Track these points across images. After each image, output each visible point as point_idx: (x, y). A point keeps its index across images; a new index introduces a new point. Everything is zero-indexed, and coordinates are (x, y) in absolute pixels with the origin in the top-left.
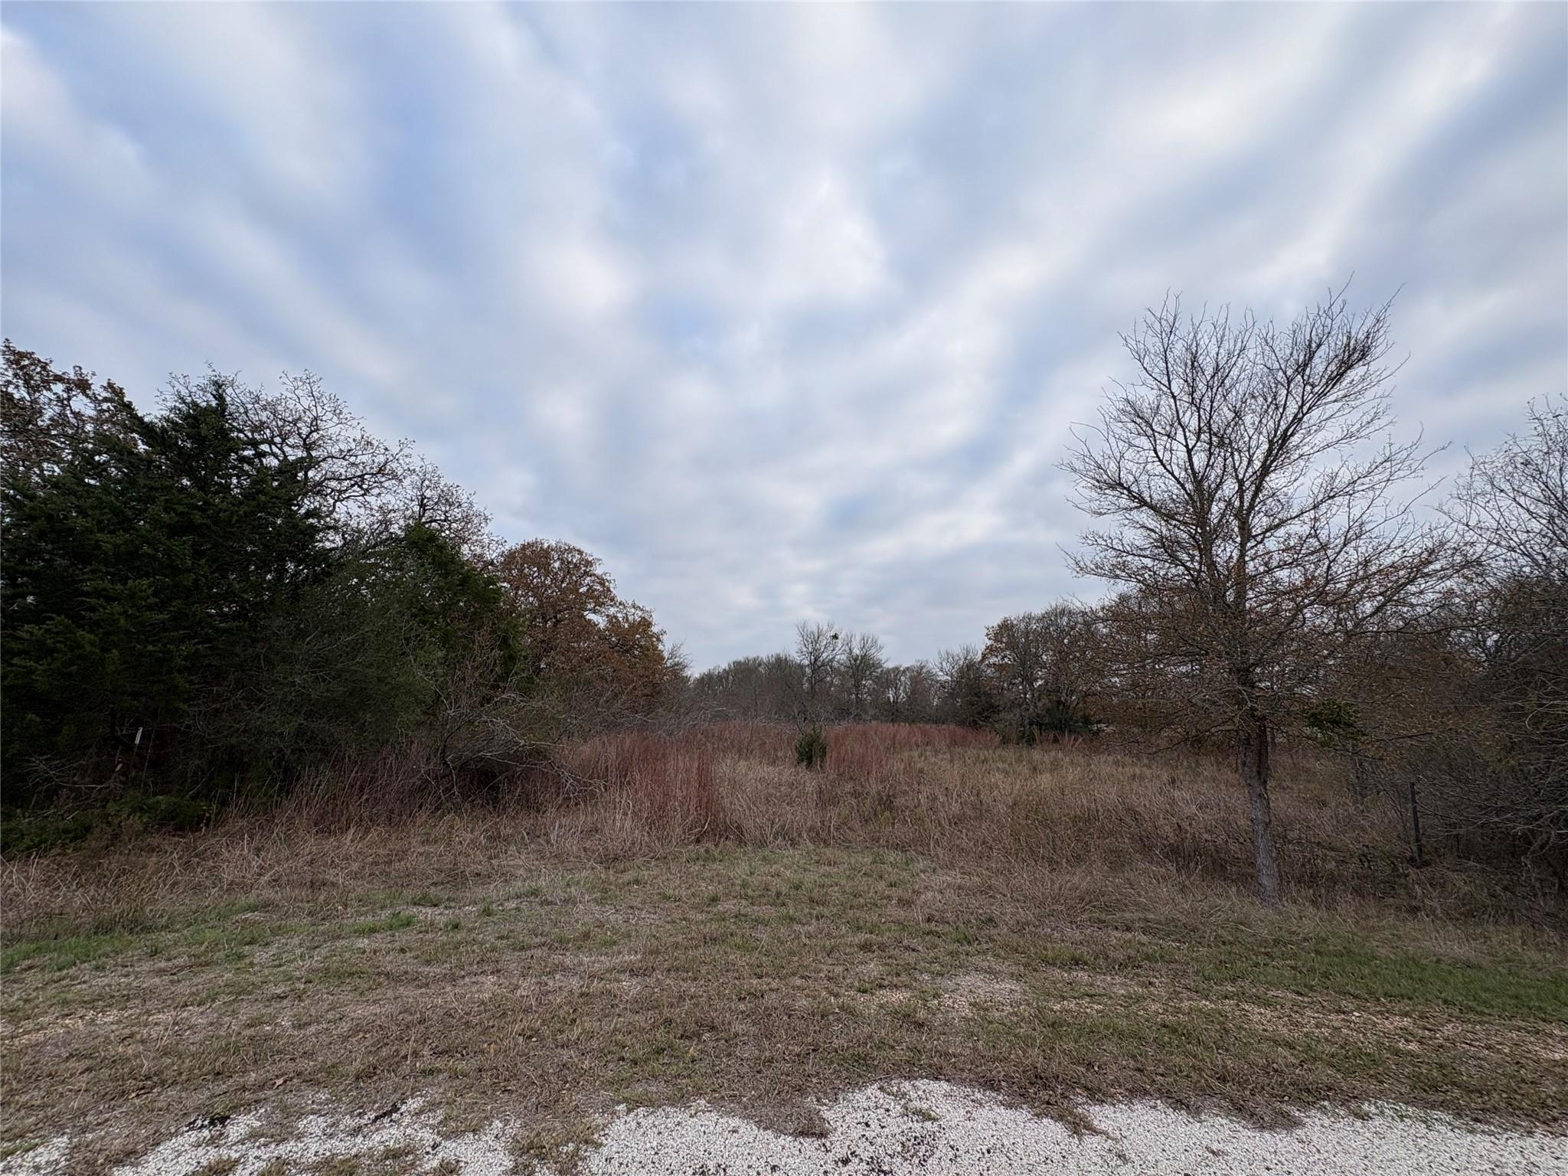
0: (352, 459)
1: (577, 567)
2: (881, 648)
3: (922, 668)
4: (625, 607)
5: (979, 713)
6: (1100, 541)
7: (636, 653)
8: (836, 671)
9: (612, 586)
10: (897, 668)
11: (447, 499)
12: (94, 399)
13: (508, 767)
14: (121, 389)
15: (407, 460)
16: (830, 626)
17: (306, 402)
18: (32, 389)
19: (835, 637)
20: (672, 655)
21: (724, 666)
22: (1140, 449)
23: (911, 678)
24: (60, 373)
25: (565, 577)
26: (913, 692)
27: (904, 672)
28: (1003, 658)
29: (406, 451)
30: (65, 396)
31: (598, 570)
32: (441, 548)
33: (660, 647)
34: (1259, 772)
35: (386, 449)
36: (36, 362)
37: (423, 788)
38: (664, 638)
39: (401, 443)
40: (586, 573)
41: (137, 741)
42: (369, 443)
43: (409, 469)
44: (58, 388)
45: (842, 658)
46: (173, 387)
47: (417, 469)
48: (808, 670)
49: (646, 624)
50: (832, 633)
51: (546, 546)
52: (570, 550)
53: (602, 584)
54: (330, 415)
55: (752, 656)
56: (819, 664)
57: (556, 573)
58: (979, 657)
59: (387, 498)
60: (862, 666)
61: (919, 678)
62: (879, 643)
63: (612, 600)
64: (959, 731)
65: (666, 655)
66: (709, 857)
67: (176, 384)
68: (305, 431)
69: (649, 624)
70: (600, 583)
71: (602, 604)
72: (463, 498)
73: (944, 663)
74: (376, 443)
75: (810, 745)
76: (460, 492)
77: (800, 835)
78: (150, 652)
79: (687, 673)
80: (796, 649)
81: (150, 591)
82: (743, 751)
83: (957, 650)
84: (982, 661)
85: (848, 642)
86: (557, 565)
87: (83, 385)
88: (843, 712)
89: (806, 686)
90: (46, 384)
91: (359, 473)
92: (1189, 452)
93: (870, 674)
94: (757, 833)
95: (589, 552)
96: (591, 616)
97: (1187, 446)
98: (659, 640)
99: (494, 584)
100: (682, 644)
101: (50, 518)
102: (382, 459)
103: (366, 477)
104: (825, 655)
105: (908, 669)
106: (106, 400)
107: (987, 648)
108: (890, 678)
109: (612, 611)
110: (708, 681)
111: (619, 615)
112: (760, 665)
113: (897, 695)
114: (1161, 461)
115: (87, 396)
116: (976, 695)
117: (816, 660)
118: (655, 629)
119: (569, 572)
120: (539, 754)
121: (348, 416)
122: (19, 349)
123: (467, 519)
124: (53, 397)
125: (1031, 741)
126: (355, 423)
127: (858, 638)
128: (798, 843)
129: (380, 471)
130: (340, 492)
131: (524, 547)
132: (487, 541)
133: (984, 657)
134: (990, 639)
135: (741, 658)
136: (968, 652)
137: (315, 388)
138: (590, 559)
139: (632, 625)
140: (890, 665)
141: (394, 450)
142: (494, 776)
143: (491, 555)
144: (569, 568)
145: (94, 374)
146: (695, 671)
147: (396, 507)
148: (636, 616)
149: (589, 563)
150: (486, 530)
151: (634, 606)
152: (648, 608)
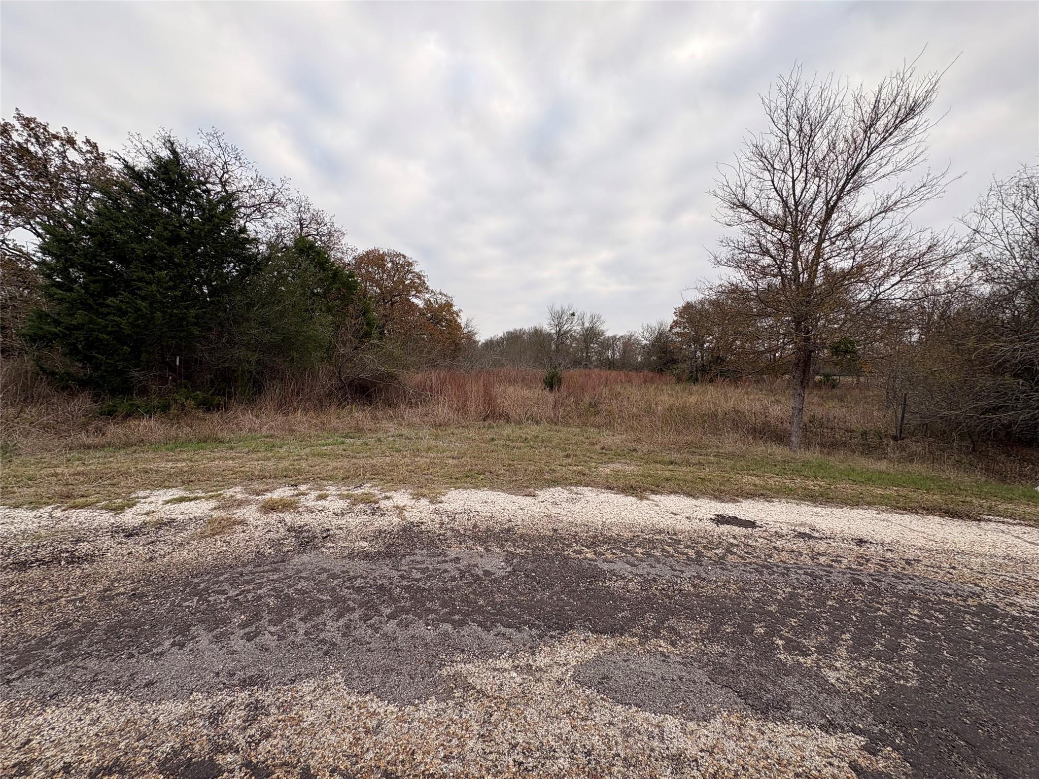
0: (253, 192)
1: (402, 266)
2: (603, 322)
3: (631, 336)
4: (435, 294)
5: (665, 364)
6: (731, 244)
7: (444, 324)
8: (575, 339)
9: (426, 280)
10: (615, 337)
11: (317, 219)
12: (80, 151)
13: (374, 384)
14: (95, 143)
15: (287, 192)
16: (570, 308)
17: (218, 151)
18: (42, 146)
19: (573, 314)
20: (467, 326)
21: (501, 335)
22: (762, 180)
23: (623, 343)
24: (54, 133)
25: (395, 274)
26: (624, 352)
27: (619, 339)
28: (684, 329)
29: (286, 186)
30: (62, 149)
31: (416, 269)
32: (319, 253)
33: (459, 321)
34: (802, 382)
35: (273, 185)
36: (39, 125)
37: (330, 394)
38: (461, 314)
39: (282, 181)
40: (409, 271)
41: (178, 364)
42: (261, 180)
43: (289, 199)
44: (57, 143)
45: (577, 329)
46: (132, 142)
47: (295, 199)
48: (555, 336)
49: (449, 305)
50: (571, 312)
51: (381, 252)
52: (398, 255)
53: (419, 278)
54: (233, 161)
55: (518, 328)
56: (562, 332)
57: (390, 272)
58: (668, 328)
59: (278, 220)
60: (591, 335)
61: (629, 343)
62: (602, 319)
63: (427, 289)
64: (651, 375)
65: (463, 325)
66: (490, 427)
67: (133, 140)
68: (220, 174)
69: (451, 306)
70: (418, 278)
71: (420, 292)
72: (327, 220)
73: (646, 333)
74: (266, 181)
75: (552, 378)
76: (325, 215)
77: (541, 420)
78: (176, 313)
79: (477, 338)
80: (547, 322)
81: (168, 278)
82: (512, 381)
83: (654, 324)
84: (670, 331)
85: (582, 319)
86: (389, 265)
87: (71, 142)
88: (576, 363)
89: (553, 347)
90: (49, 141)
91: (257, 203)
92: (794, 181)
93: (597, 340)
94: (518, 418)
95: (410, 257)
96: (414, 300)
97: (793, 178)
98: (458, 315)
99: (353, 277)
101: (102, 234)
102: (271, 192)
103: (262, 205)
104: (565, 327)
105: (622, 337)
106: (88, 152)
107: (674, 322)
108: (609, 343)
109: (427, 296)
110: (490, 345)
111: (432, 299)
112: (524, 334)
113: (614, 354)
114: (775, 188)
115: (75, 149)
116: (664, 352)
117: (560, 330)
118: (455, 309)
119: (397, 270)
120: (392, 377)
121: (246, 161)
122: (26, 115)
123: (330, 234)
124: (55, 150)
125: (696, 381)
126: (250, 166)
127: (588, 316)
128: (540, 423)
129: (271, 201)
130: (248, 216)
131: (368, 253)
132: (345, 249)
133: (672, 328)
134: (676, 315)
135: (512, 330)
136: (661, 325)
137: (221, 140)
138: (411, 261)
139: (440, 306)
140: (609, 334)
141: (279, 185)
142: (368, 389)
143: (348, 259)
144: (397, 267)
145: (76, 133)
146: (482, 337)
147: (285, 226)
148: (442, 300)
149: (410, 264)
150: (343, 242)
151: (441, 294)
152: (449, 295)
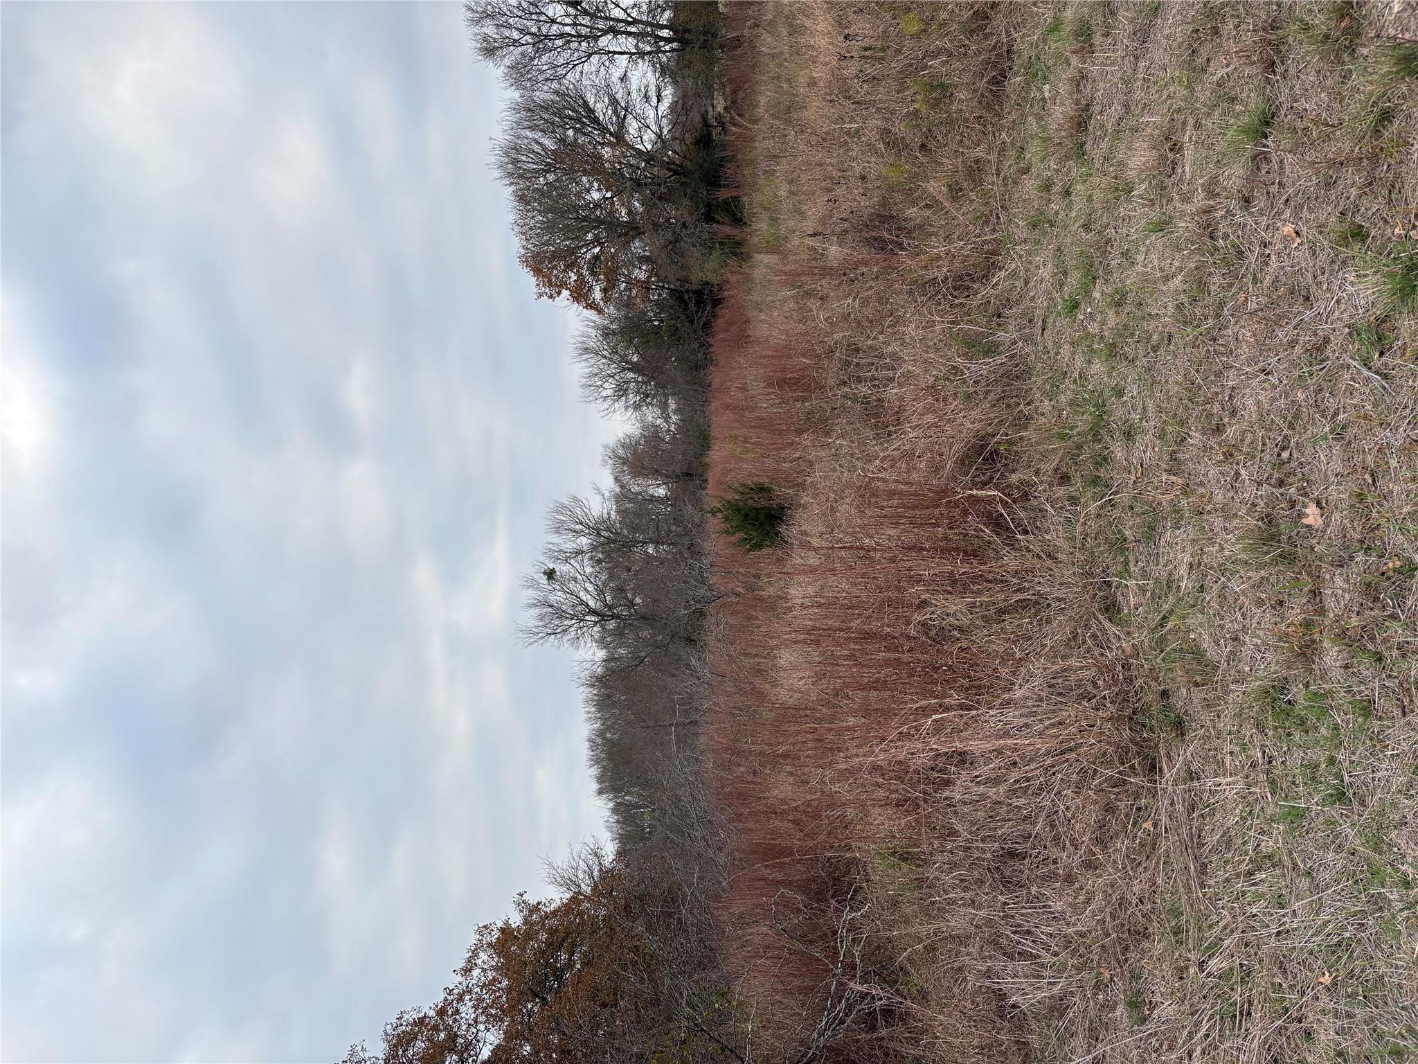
4: (466, 988)
5: (692, 322)
7: (562, 956)
10: (616, 497)
16: (532, 584)
19: (550, 574)
20: (567, 883)
23: (634, 475)
26: (657, 473)
27: (622, 487)
33: (551, 906)
38: (533, 900)
45: (592, 568)
48: (616, 624)
49: (505, 941)
50: (543, 580)
56: (601, 607)
58: (591, 314)
61: (634, 461)
62: (566, 501)
63: (444, 1012)
65: (569, 895)
69: (506, 931)
71: (454, 1036)
73: (604, 394)
83: (577, 370)
84: (600, 311)
85: (563, 554)
98: (536, 911)
100: (551, 865)
104: (584, 596)
105: (617, 479)
107: (576, 300)
109: (467, 1011)
117: (594, 613)
118: (516, 920)
127: (556, 539)
133: (592, 306)
134: (559, 293)
136: (585, 342)
146: (609, 850)
148: (486, 964)
151: (467, 971)
152: (473, 939)
